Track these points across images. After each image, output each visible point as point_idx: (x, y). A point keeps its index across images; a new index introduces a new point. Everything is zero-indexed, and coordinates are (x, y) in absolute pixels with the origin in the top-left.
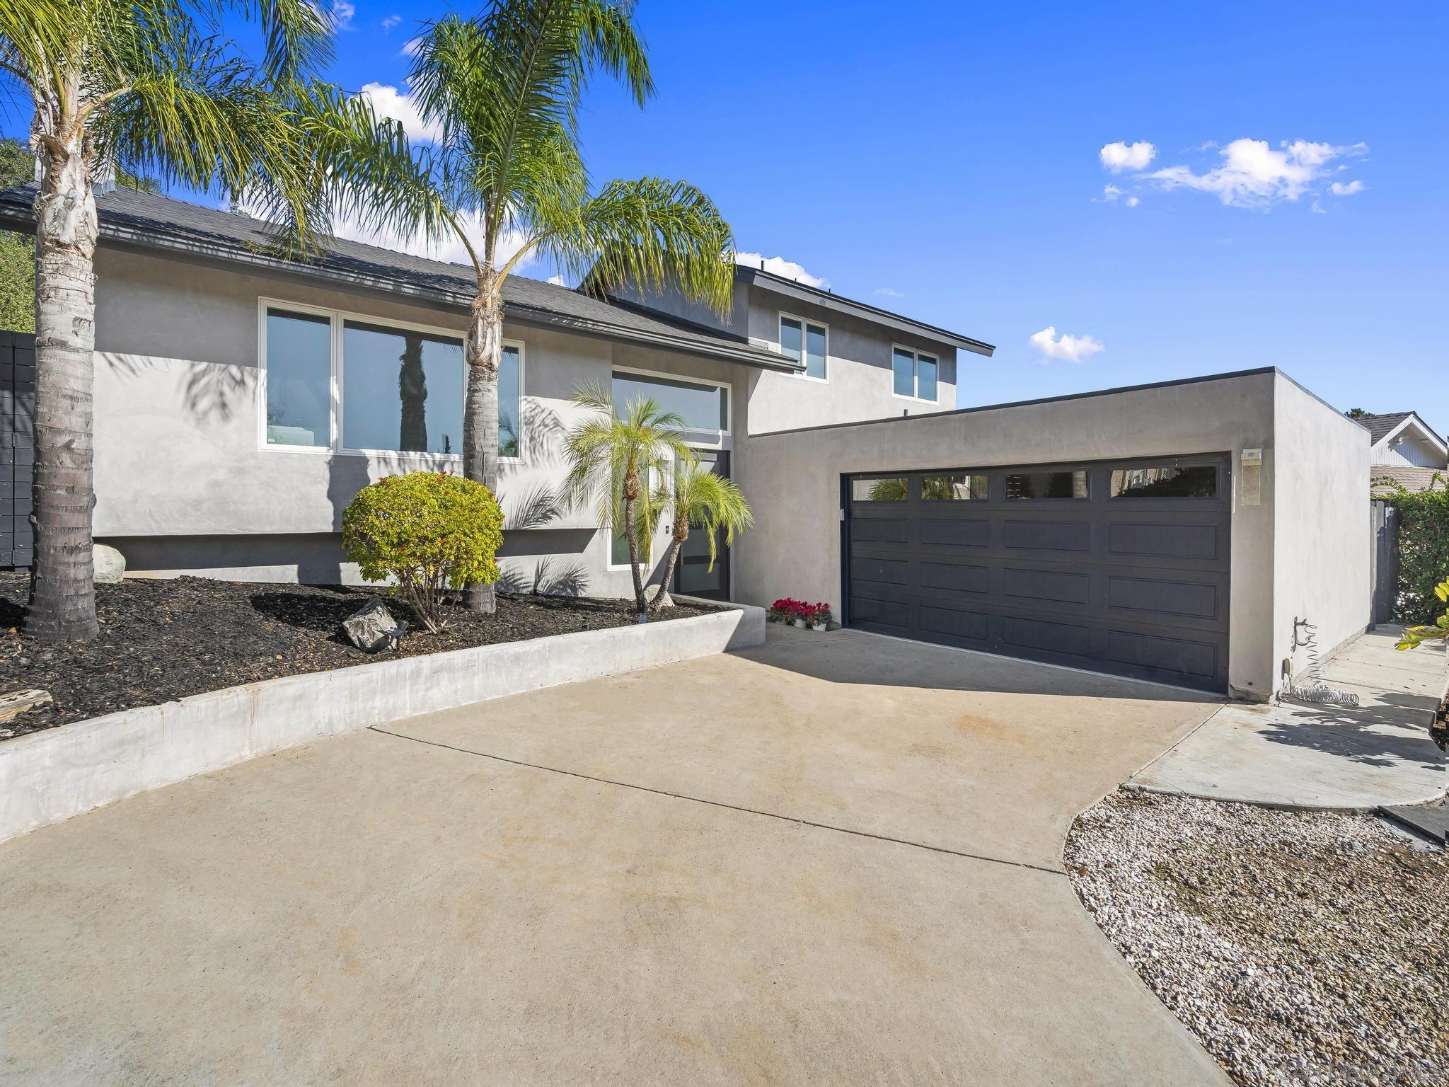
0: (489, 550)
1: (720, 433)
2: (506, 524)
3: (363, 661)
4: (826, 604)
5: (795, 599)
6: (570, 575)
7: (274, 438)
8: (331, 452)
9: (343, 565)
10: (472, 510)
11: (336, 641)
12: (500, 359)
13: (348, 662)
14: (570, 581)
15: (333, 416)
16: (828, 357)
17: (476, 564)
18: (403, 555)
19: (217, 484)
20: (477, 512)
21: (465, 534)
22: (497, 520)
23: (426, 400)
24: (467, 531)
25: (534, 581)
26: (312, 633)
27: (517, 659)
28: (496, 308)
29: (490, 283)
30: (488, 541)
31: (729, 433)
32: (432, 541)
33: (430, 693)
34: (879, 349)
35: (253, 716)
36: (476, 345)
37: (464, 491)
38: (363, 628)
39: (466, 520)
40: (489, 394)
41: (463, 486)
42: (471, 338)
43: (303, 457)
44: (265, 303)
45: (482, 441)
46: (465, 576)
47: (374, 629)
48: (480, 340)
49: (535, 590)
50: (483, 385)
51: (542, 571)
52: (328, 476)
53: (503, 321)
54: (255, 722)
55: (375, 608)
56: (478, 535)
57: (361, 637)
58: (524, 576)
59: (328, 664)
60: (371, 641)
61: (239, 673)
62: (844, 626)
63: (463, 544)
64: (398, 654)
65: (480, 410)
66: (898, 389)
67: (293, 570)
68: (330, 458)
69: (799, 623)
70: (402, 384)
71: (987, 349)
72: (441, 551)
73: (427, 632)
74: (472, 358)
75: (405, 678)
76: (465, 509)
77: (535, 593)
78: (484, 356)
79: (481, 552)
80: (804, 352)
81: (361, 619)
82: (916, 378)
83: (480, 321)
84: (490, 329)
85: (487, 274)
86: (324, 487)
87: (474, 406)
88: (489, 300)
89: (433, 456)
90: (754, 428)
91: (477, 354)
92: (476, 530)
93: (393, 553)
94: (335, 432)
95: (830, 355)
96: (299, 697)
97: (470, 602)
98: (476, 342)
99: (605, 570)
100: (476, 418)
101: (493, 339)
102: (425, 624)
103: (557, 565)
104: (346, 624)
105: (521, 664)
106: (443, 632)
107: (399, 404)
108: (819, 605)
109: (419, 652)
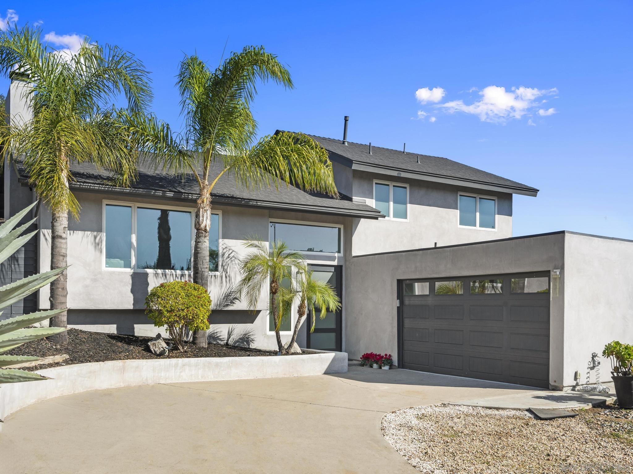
0: (205, 315)
1: (336, 255)
2: (212, 307)
3: (156, 358)
4: (390, 355)
5: (375, 353)
6: (246, 334)
7: (109, 265)
8: (132, 271)
9: (135, 326)
10: (199, 298)
11: (145, 351)
12: (210, 226)
13: (151, 358)
14: (246, 339)
15: (133, 253)
16: (409, 206)
17: (200, 320)
18: (172, 315)
19: (87, 286)
20: (201, 298)
21: (196, 308)
22: (209, 302)
23: (171, 241)
24: (197, 306)
25: (227, 337)
26: (136, 348)
27: (217, 365)
28: (208, 203)
29: (206, 191)
30: (205, 311)
31: (341, 254)
32: (183, 310)
33: (182, 374)
34: (450, 197)
35: (124, 371)
36: (199, 221)
37: (195, 289)
38: (156, 346)
39: (196, 302)
40: (205, 243)
41: (194, 287)
42: (196, 217)
43: (120, 273)
44: (105, 202)
45: (201, 266)
46: (196, 325)
47: (160, 346)
48: (201, 218)
49: (227, 343)
50: (202, 239)
51: (231, 332)
52: (131, 282)
53: (211, 209)
54: (124, 374)
55: (160, 338)
56: (201, 308)
57: (155, 349)
58: (222, 335)
59: (143, 357)
60: (159, 351)
61: (117, 357)
62: (399, 367)
63: (195, 312)
64: (169, 357)
65: (201, 251)
66: (463, 222)
67: (114, 327)
68: (132, 273)
69: (375, 366)
70: (159, 233)
71: (532, 192)
72: (187, 314)
73: (179, 351)
74: (197, 227)
75: (172, 366)
76: (196, 297)
77: (227, 344)
78: (203, 226)
79: (202, 316)
80: (391, 203)
81: (155, 342)
82: (478, 214)
83: (201, 209)
84: (205, 213)
85: (204, 187)
86: (129, 287)
87: (198, 250)
88: (205, 199)
89: (176, 272)
90: (356, 252)
91: (200, 225)
92: (200, 306)
93: (168, 315)
94: (133, 261)
95: (411, 203)
96: (137, 367)
97: (196, 342)
98: (199, 219)
99: (266, 334)
100: (199, 255)
101: (207, 217)
102: (178, 347)
103: (239, 329)
104: (149, 343)
105: (219, 367)
106: (185, 352)
107: (157, 244)
108: (386, 355)
109: (177, 357)
